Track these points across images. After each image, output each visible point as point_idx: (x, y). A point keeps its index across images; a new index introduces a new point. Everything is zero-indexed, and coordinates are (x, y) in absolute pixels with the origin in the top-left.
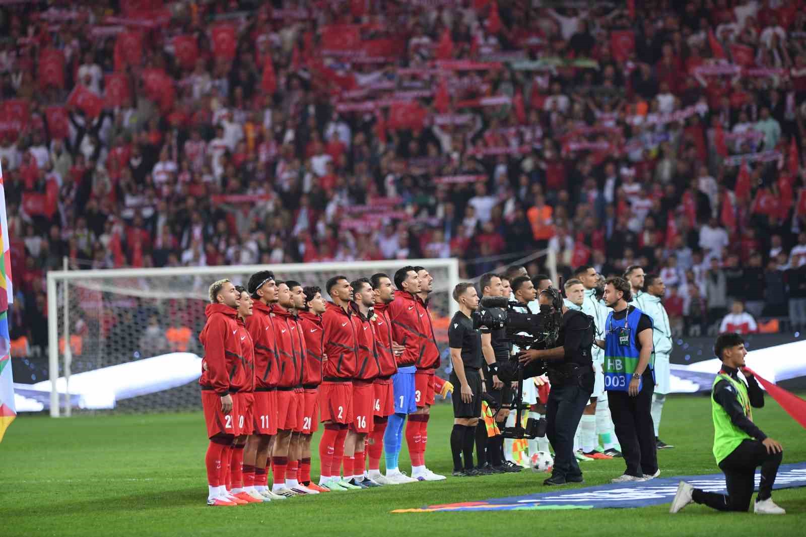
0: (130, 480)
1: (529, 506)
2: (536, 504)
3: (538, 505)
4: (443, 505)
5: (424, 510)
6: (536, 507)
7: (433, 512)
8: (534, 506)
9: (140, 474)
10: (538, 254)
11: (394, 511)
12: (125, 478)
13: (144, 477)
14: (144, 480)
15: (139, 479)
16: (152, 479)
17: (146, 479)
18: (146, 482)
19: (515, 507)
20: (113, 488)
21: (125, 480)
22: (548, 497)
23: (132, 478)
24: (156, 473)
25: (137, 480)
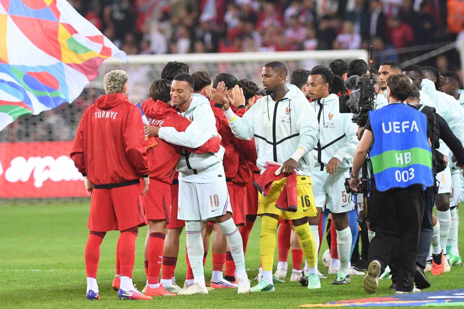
0: (34, 270)
1: (440, 302)
2: (447, 301)
3: (449, 302)
4: (353, 301)
5: (332, 305)
6: (447, 304)
7: (342, 307)
8: (444, 302)
9: (45, 264)
10: (449, 47)
11: (302, 306)
12: (29, 268)
13: (48, 268)
14: (48, 271)
15: (43, 270)
16: (56, 270)
17: (50, 270)
18: (51, 273)
19: (426, 303)
20: (16, 279)
21: (29, 270)
22: (459, 293)
23: (36, 269)
24: (60, 263)
25: (42, 271)
